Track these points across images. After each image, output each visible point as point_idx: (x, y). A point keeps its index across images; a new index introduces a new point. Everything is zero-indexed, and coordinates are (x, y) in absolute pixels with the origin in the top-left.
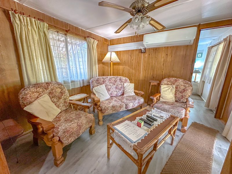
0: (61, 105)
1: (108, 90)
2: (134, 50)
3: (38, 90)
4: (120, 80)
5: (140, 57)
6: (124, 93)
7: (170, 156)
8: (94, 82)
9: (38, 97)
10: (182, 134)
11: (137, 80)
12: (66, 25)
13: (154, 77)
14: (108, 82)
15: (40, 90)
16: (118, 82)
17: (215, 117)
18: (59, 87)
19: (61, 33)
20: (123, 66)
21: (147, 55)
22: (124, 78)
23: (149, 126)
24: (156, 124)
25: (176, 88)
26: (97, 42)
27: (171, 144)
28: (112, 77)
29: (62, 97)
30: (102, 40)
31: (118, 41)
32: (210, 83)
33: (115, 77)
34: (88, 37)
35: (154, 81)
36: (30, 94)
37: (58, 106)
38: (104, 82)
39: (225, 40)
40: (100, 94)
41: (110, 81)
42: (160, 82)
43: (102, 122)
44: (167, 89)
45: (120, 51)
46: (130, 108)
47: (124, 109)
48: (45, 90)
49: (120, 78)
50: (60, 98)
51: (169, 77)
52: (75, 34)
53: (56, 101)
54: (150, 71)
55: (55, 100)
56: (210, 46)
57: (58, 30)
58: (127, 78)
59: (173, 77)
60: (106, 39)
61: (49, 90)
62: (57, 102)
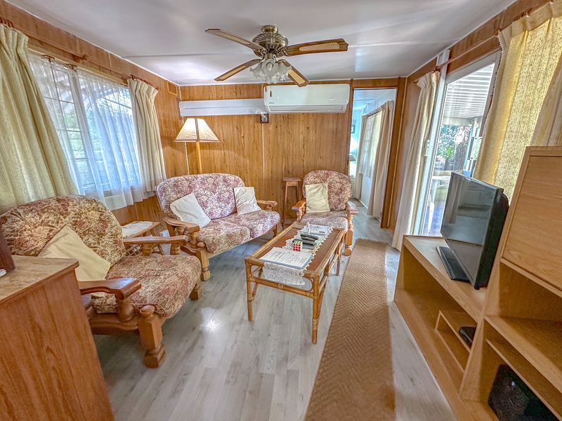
0: (109, 250)
1: (203, 205)
2: (243, 115)
3: (43, 218)
4: (225, 181)
5: (258, 131)
6: (236, 208)
7: (339, 289)
8: (170, 190)
9: (50, 238)
10: (347, 257)
11: (256, 180)
12: (72, 40)
13: (288, 172)
14: (200, 188)
15: (50, 219)
16: (222, 186)
17: (382, 227)
18: (94, 208)
19: (60, 63)
20: (222, 151)
21: (271, 128)
22: (232, 178)
23: (311, 247)
24: (318, 243)
25: (330, 187)
26: (157, 92)
27: (337, 274)
28: (207, 175)
29: (107, 231)
30: (163, 87)
31: (203, 92)
32: (370, 177)
33: (214, 175)
34: (133, 77)
35: (291, 179)
36: (29, 230)
37: (102, 254)
38: (191, 188)
39: (383, 107)
40: (188, 216)
41: (204, 184)
42: (302, 180)
43: (209, 272)
44: (315, 190)
45: (211, 116)
46: (259, 235)
47: (248, 238)
48: (61, 217)
49: (224, 177)
50: (101, 235)
51: (315, 169)
52: (98, 68)
53: (93, 241)
54: (280, 160)
55: (91, 240)
56: (365, 114)
57: (49, 53)
58: (237, 177)
59: (321, 169)
60: (173, 85)
61: (71, 216)
62: (96, 245)
